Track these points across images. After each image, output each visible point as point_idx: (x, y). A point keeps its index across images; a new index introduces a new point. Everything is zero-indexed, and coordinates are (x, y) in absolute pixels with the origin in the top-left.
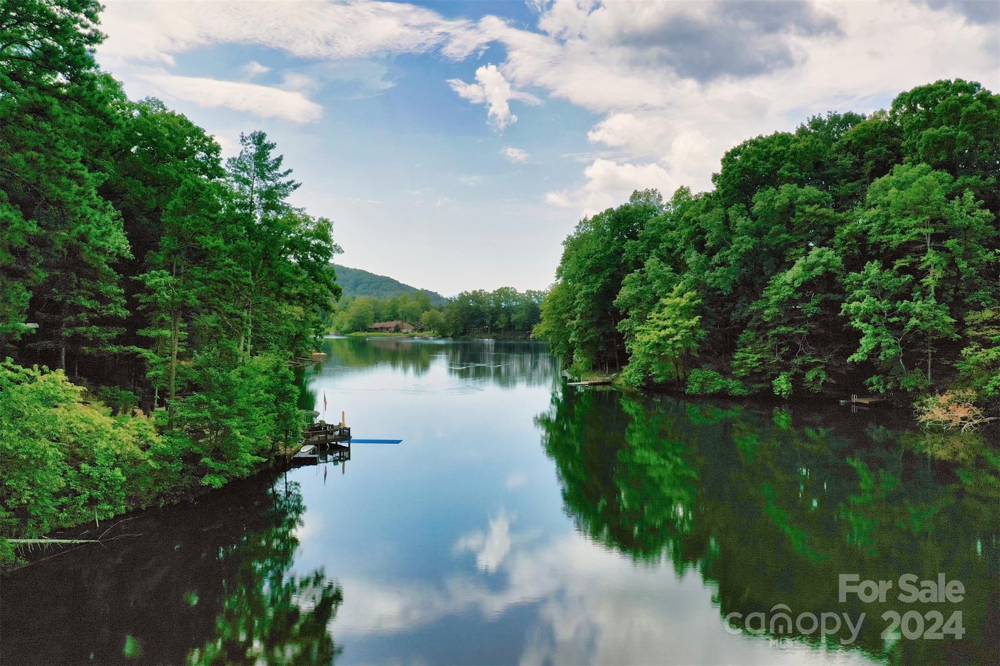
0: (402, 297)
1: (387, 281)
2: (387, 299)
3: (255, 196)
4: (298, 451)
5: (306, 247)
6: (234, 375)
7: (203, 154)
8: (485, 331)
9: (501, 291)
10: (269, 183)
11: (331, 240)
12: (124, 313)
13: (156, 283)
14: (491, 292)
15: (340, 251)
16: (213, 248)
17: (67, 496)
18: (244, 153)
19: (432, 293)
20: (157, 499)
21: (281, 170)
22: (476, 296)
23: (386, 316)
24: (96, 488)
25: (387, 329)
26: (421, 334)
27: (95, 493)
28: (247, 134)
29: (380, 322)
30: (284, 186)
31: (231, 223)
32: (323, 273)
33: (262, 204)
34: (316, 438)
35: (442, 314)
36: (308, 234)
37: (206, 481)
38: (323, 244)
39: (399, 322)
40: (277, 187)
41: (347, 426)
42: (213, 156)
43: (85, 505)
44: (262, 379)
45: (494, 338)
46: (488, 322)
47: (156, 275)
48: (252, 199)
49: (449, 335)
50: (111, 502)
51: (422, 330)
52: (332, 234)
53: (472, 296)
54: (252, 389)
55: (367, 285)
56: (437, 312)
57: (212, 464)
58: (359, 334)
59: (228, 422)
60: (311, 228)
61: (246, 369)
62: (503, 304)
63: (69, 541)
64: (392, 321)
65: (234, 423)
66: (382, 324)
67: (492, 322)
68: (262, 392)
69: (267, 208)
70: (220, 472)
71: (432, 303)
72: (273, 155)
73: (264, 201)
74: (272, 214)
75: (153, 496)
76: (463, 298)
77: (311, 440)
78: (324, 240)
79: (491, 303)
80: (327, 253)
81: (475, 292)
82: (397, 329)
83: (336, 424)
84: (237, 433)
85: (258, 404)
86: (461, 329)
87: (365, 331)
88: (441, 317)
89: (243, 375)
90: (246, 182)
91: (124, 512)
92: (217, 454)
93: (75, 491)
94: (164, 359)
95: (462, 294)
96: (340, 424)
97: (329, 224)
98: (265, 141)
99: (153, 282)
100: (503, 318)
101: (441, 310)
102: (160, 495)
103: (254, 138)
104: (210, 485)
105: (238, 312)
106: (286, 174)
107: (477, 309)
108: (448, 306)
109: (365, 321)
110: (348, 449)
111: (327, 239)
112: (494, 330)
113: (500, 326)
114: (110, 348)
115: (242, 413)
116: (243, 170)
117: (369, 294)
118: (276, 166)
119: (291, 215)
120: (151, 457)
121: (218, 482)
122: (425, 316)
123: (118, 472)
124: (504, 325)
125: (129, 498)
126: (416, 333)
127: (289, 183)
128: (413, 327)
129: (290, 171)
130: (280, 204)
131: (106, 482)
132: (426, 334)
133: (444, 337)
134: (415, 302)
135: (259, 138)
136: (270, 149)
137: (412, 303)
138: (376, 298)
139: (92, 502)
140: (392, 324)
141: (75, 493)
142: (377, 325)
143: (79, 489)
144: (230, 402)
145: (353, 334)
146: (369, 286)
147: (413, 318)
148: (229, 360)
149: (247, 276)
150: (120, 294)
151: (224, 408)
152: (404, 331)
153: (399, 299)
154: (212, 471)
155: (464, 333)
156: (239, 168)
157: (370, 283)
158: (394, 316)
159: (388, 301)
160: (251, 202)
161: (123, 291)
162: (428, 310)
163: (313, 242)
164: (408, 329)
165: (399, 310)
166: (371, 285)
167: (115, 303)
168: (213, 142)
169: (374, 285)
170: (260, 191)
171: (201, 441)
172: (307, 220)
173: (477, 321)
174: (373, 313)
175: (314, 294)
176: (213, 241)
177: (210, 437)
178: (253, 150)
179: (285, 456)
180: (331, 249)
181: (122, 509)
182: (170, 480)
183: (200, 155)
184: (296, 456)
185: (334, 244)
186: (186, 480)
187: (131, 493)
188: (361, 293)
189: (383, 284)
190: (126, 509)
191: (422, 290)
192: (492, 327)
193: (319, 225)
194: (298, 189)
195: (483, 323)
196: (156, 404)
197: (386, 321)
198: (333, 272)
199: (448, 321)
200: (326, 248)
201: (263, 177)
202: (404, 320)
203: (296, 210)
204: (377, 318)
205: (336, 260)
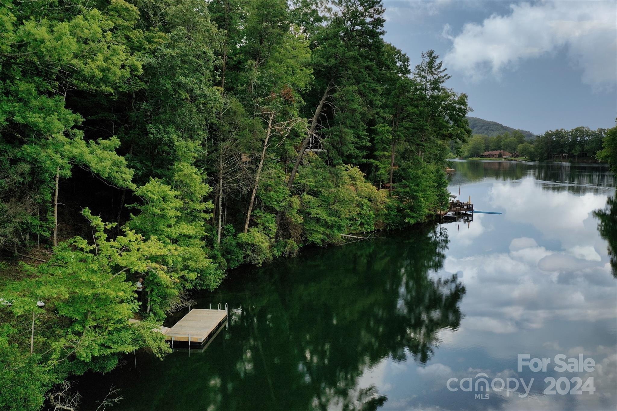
0: (504, 134)
1: (494, 124)
2: (494, 136)
3: (428, 84)
4: (446, 213)
5: (454, 108)
6: (420, 172)
7: (401, 63)
8: (564, 157)
9: (578, 130)
10: (435, 76)
11: (467, 105)
12: (369, 144)
13: (382, 130)
14: (569, 130)
15: (471, 110)
16: (412, 113)
17: (353, 220)
18: (423, 62)
19: (526, 132)
20: (386, 226)
21: (442, 69)
22: (558, 134)
23: (493, 148)
24: (363, 218)
25: (494, 155)
26: (516, 159)
27: (363, 221)
28: (425, 52)
29: (488, 151)
30: (443, 77)
31: (420, 100)
32: (461, 122)
33: (431, 87)
34: (455, 209)
35: (532, 145)
36: (455, 102)
37: (407, 220)
38: (463, 107)
39: (502, 151)
40: (439, 78)
41: (471, 203)
42: (406, 63)
43: (359, 225)
44: (432, 175)
45: (570, 162)
46: (566, 151)
47: (382, 126)
48: (426, 85)
49: (536, 159)
50: (369, 225)
51: (517, 156)
52: (467, 101)
53: (555, 133)
54: (427, 180)
55: (480, 127)
56: (529, 144)
57: (410, 213)
58: (474, 159)
59: (417, 194)
60: (456, 99)
61: (426, 170)
62: (578, 138)
63: (357, 237)
64: (497, 150)
65: (420, 194)
66: (490, 153)
67: (570, 150)
68: (432, 182)
69: (433, 89)
70: (413, 217)
71: (526, 139)
72: (438, 61)
73: (432, 86)
74: (436, 92)
75: (385, 224)
76: (549, 135)
77: (452, 209)
78: (463, 105)
79: (569, 138)
80: (464, 112)
81: (557, 130)
82: (500, 156)
83: (465, 202)
84: (422, 199)
85: (430, 187)
86: (546, 155)
87: (478, 157)
88: (532, 147)
89: (424, 173)
90: (424, 77)
91: (373, 230)
92: (411, 208)
93: (355, 219)
94: (384, 166)
95: (547, 132)
96: (468, 202)
97: (466, 96)
98: (433, 55)
99: (381, 129)
100: (578, 148)
101: (532, 143)
102: (388, 224)
103: (428, 54)
104: (409, 222)
105: (422, 143)
106: (444, 71)
107: (558, 142)
108: (537, 140)
109: (479, 150)
110: (472, 216)
111: (465, 104)
112: (571, 157)
113: (575, 154)
114: (363, 160)
115: (424, 191)
116: (422, 71)
117: (482, 133)
118: (439, 68)
119: (446, 93)
120: (384, 208)
121: (413, 221)
122: (520, 147)
123: (372, 213)
124: (578, 153)
125: (375, 225)
126: (513, 158)
127: (445, 76)
128: (511, 155)
129: (446, 69)
130: (440, 87)
131: (367, 216)
132: (520, 159)
133: (533, 160)
134: (513, 138)
135: (430, 54)
136: (436, 58)
137: (511, 139)
138: (486, 136)
139: (362, 224)
140: (497, 153)
141: (356, 220)
142: (486, 153)
143: (357, 218)
144: (418, 185)
145: (471, 159)
146: (481, 128)
147: (511, 148)
148: (417, 165)
149: (427, 125)
150: (366, 136)
151: (416, 188)
152: (505, 157)
153: (502, 136)
154: (409, 216)
155: (548, 158)
156: (420, 70)
157: (482, 126)
158: (499, 148)
159: (495, 137)
160: (426, 87)
161: (368, 134)
162: (522, 143)
163: (457, 106)
164: (508, 155)
165: (502, 143)
166: (483, 128)
167: (365, 139)
168: (406, 56)
169: (485, 127)
170: (430, 81)
171: (404, 203)
172: (454, 95)
173: (558, 150)
174: (484, 145)
175: (457, 134)
176: (412, 109)
177: (408, 201)
178: (427, 60)
179: (440, 215)
180: (466, 109)
181: (373, 228)
182: (392, 218)
183: (399, 64)
184: (446, 215)
185: (468, 107)
186: (399, 219)
187: (376, 222)
188: (476, 133)
189: (491, 126)
190: (374, 229)
191: (519, 130)
192: (569, 154)
193: (461, 97)
194: (450, 78)
195: (563, 152)
196: (381, 187)
197: (492, 150)
198: (467, 121)
199: (536, 150)
200: (464, 109)
201: (432, 73)
202: (505, 150)
203: (448, 89)
204: (487, 149)
205: (469, 115)
